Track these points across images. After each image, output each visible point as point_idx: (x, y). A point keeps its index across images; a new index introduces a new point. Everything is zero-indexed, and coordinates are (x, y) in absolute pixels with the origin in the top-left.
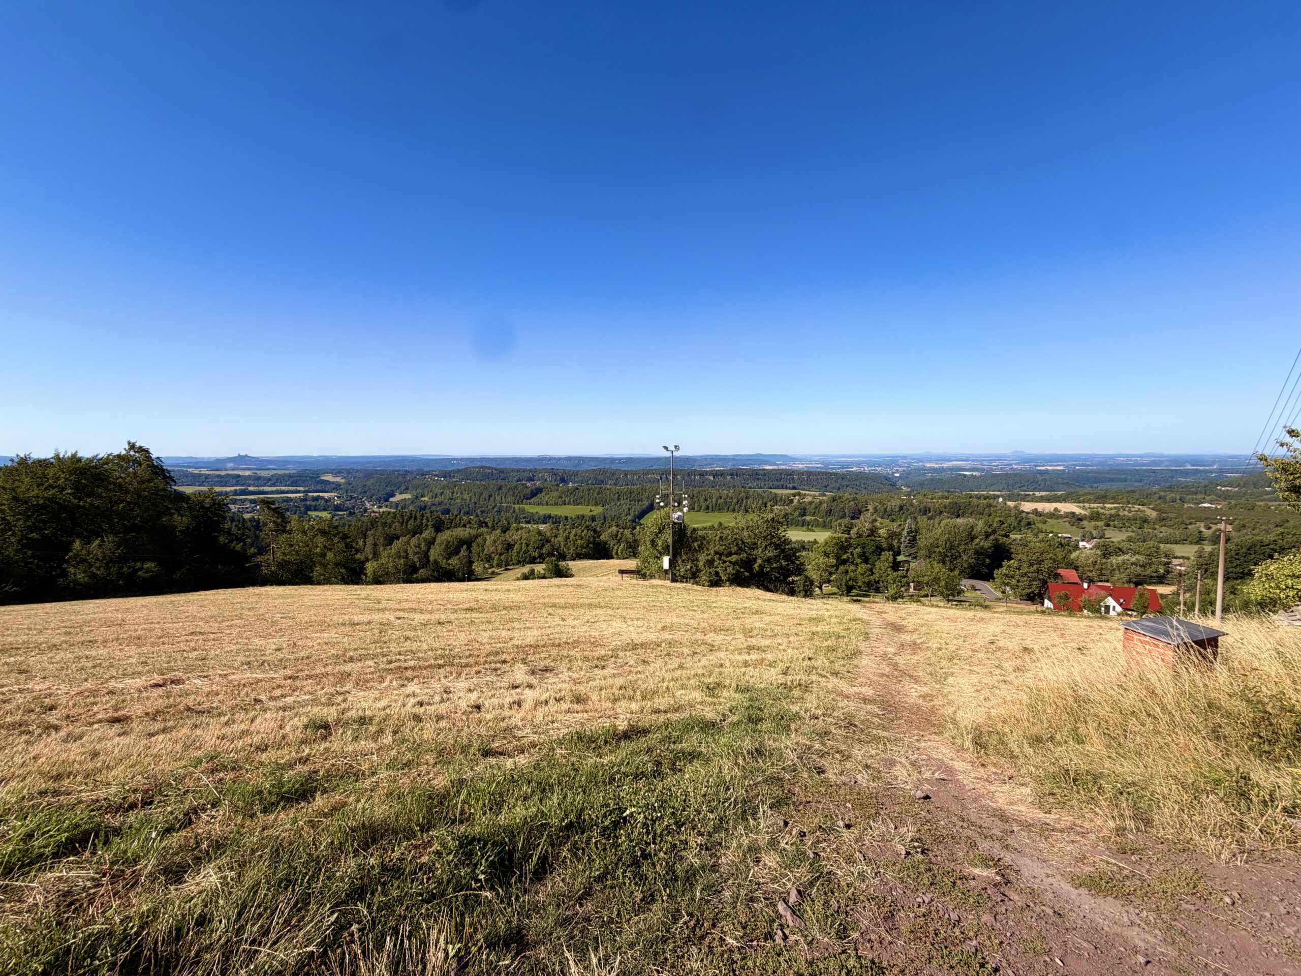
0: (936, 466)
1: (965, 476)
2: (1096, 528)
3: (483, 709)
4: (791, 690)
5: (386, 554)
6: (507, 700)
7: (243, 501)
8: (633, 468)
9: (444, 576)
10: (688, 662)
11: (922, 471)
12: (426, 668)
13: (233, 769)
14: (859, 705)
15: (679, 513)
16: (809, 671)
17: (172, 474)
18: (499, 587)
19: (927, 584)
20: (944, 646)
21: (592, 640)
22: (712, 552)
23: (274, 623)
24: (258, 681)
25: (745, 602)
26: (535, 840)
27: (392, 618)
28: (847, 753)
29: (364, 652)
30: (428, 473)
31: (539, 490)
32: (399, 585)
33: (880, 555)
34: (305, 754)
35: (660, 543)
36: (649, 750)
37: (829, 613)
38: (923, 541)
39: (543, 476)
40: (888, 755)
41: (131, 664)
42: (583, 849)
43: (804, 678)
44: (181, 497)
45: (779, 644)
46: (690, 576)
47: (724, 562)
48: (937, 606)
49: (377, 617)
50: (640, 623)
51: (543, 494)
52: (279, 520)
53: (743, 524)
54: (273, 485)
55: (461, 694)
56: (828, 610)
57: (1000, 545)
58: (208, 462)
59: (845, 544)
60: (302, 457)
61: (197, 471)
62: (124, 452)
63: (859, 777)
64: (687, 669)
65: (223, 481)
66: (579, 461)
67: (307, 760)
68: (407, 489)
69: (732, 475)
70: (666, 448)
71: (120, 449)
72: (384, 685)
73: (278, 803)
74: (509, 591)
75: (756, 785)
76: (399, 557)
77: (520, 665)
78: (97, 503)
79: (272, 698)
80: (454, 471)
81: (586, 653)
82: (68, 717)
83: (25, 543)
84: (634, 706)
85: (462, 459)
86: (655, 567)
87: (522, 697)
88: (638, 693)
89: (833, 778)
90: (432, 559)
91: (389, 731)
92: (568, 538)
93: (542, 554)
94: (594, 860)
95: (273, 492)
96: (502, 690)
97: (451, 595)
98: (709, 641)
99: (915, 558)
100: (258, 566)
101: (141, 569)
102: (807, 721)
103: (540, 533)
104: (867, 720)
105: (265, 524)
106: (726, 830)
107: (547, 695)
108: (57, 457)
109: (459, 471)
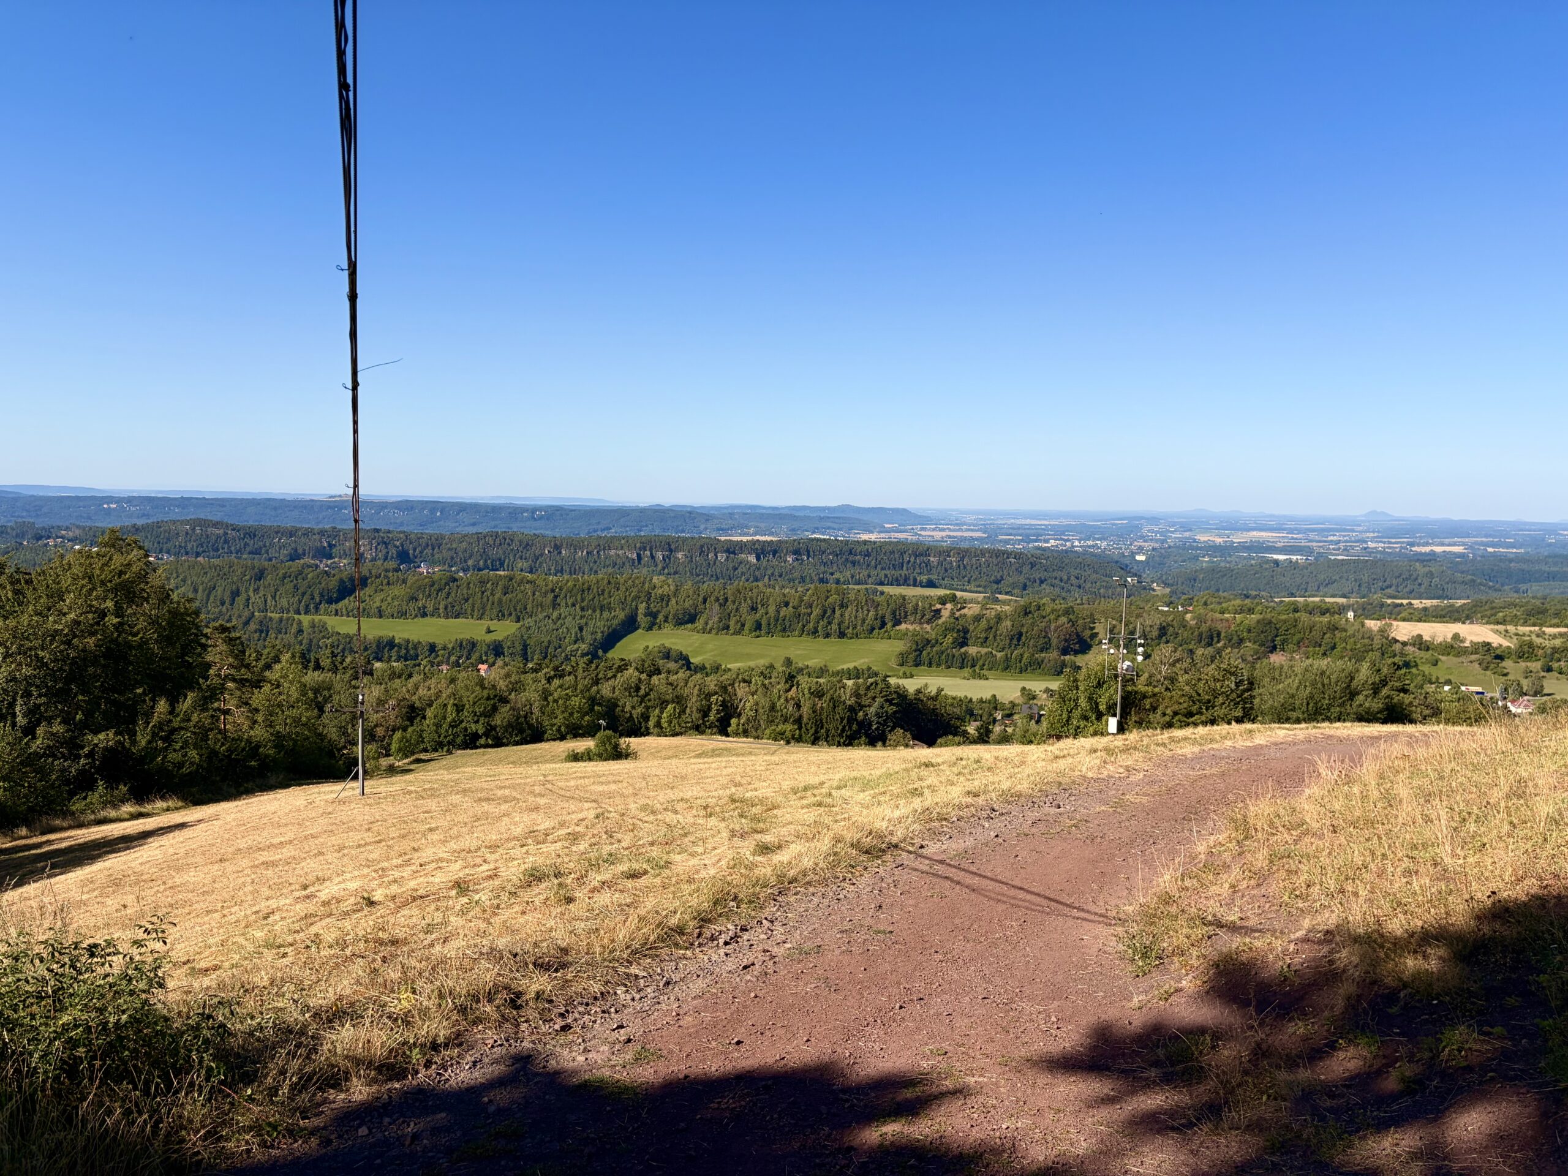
2: (1528, 673)
51: (368, 591)
66: (433, 511)
69: (796, 552)
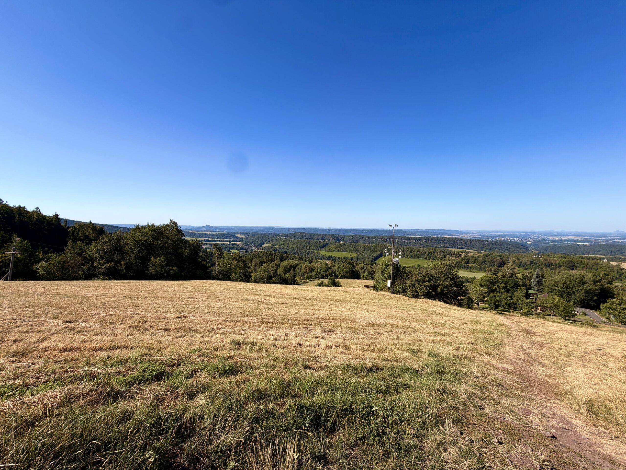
0: (557, 239)
1: (578, 245)
3: (302, 346)
4: (461, 359)
5: (259, 270)
6: (313, 343)
7: (207, 244)
8: (373, 235)
9: (283, 281)
10: (402, 337)
11: (546, 241)
12: (277, 323)
13: (207, 356)
14: (505, 374)
15: (397, 259)
16: (472, 351)
17: (184, 232)
18: (308, 289)
19: (550, 308)
20: (563, 347)
21: (352, 319)
22: (414, 280)
23: (218, 296)
24: (213, 320)
25: (432, 308)
26: (330, 413)
27: (263, 299)
28: (498, 401)
29: (252, 313)
30: (278, 234)
31: (326, 245)
32: (265, 284)
33: (517, 288)
34: (232, 355)
35: (386, 273)
36: (383, 379)
37: (484, 319)
38: (547, 282)
39: (329, 238)
40: (525, 407)
41: (170, 308)
42: (353, 423)
43: (469, 354)
44: (186, 242)
45: (453, 333)
46: (401, 291)
47: (421, 286)
48: (557, 322)
49: (257, 298)
50: (375, 313)
51: (328, 246)
52: (220, 253)
53: (432, 266)
54: (218, 238)
55: (292, 337)
56: (483, 317)
57: (605, 288)
58: (196, 228)
59: (494, 281)
60: (229, 227)
61: (191, 231)
62: (169, 224)
63: (507, 416)
64: (401, 340)
65: (201, 235)
66: (346, 231)
67: (233, 357)
68: (269, 241)
69: (425, 240)
70: (390, 226)
71: (167, 222)
72: (260, 329)
73: (224, 374)
74: (312, 291)
75: (443, 408)
76: (265, 271)
77: (318, 327)
78: (159, 243)
79: (218, 328)
80: (289, 234)
81: (349, 325)
82: (151, 326)
83: (137, 257)
84: (374, 355)
85: (293, 229)
86: (383, 285)
87: (320, 343)
88: (376, 349)
89: (490, 414)
90: (278, 273)
91: (264, 349)
92: (339, 267)
93: (327, 275)
94: (358, 429)
95: (219, 241)
96: (311, 338)
97: (287, 291)
98: (413, 326)
99: (541, 292)
100: (211, 271)
101: (172, 270)
102: (472, 378)
103: (326, 264)
104: (511, 384)
105: (214, 254)
106: (427, 429)
107: (331, 343)
108: (148, 225)
109: (291, 234)
